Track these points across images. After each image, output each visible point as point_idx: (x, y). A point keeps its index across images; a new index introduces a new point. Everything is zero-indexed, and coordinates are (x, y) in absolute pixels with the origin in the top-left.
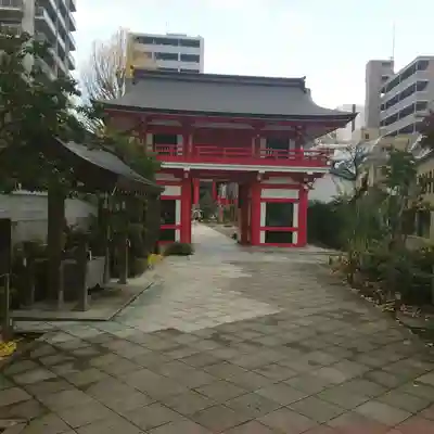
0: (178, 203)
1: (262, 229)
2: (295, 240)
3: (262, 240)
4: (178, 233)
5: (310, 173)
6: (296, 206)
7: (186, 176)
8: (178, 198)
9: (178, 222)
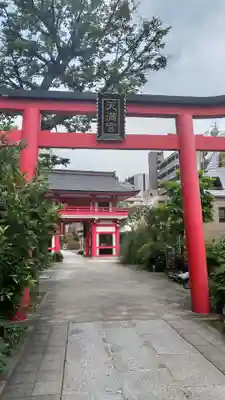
1: (97, 248)
2: (114, 253)
5: (120, 218)
6: (114, 236)
9: (53, 246)
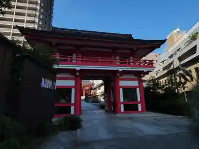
0: (73, 90)
1: (122, 103)
2: (140, 109)
3: (122, 110)
4: (73, 108)
5: (145, 71)
6: (138, 90)
7: (78, 74)
8: (73, 87)
9: (73, 102)
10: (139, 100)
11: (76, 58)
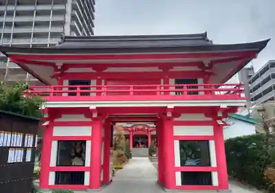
0: (89, 143)
1: (177, 169)
2: (215, 182)
3: (179, 181)
4: (87, 175)
5: (224, 106)
6: (212, 144)
7: (95, 115)
8: (88, 138)
9: (88, 164)
10: (214, 164)
11: (98, 88)
